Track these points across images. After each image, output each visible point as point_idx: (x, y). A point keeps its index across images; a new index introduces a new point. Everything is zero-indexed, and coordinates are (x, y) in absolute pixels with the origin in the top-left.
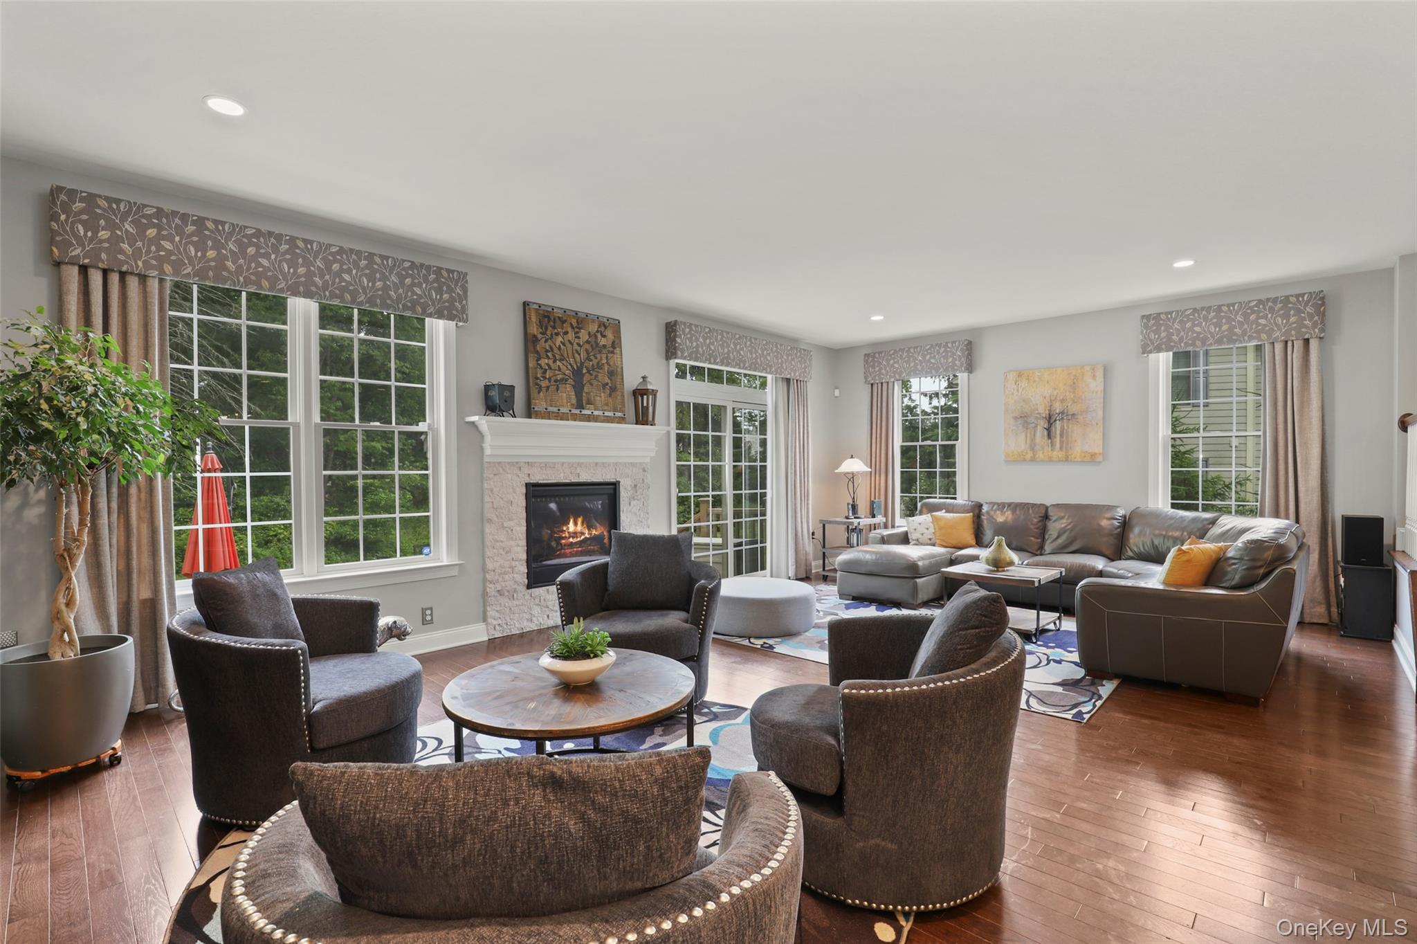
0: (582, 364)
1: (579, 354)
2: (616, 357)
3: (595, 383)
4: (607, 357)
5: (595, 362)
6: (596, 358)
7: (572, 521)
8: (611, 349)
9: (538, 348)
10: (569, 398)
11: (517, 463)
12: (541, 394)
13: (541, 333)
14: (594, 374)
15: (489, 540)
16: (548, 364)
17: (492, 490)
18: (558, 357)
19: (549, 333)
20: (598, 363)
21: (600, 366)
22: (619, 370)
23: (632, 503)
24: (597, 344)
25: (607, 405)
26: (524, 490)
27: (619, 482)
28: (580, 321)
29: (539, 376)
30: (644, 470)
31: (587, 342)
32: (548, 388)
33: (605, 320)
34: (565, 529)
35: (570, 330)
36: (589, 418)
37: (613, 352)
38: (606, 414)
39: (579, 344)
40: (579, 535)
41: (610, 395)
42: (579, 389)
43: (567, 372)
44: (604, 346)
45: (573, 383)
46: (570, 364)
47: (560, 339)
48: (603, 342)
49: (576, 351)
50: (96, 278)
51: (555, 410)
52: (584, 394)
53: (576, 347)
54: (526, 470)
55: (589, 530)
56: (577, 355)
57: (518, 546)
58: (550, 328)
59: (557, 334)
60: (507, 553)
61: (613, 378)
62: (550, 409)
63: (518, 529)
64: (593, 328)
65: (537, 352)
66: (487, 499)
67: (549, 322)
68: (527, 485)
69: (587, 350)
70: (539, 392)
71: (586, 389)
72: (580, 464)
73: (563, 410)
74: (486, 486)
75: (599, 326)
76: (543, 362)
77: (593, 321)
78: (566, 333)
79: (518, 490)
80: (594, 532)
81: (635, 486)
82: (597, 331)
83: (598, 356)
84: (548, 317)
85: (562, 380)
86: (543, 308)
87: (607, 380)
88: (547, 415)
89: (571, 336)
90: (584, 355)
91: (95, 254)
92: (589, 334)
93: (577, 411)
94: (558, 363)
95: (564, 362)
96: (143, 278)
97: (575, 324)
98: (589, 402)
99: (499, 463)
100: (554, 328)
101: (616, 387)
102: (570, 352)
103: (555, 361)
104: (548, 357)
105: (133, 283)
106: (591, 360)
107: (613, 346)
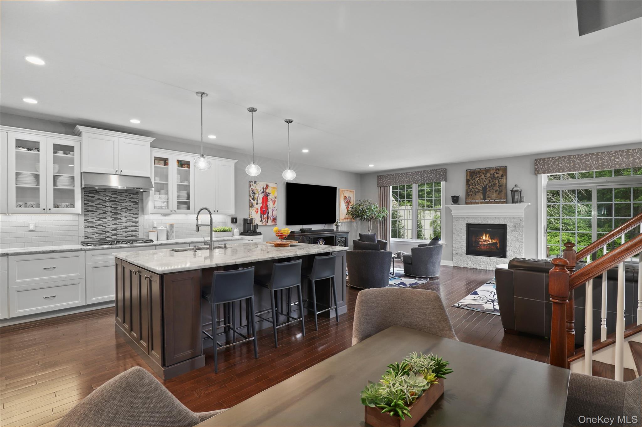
0: (487, 185)
1: (486, 182)
2: (503, 181)
3: (492, 190)
4: (498, 181)
5: (492, 183)
6: (493, 182)
7: (484, 235)
8: (501, 177)
9: (469, 183)
10: (480, 197)
11: (464, 217)
12: (469, 197)
13: (471, 178)
14: (492, 187)
15: (454, 239)
16: (472, 187)
17: (455, 225)
18: (476, 184)
19: (474, 177)
20: (494, 184)
21: (495, 184)
22: (504, 184)
23: (513, 232)
24: (494, 177)
25: (497, 197)
26: (466, 225)
27: (506, 224)
28: (487, 171)
29: (469, 191)
30: (521, 220)
31: (490, 177)
32: (472, 195)
33: (499, 168)
34: (481, 238)
35: (482, 175)
36: (488, 203)
37: (501, 178)
38: (496, 201)
39: (486, 179)
40: (487, 241)
41: (499, 194)
42: (484, 193)
43: (480, 189)
44: (498, 177)
45: (482, 192)
46: (481, 186)
47: (478, 178)
48: (496, 175)
49: (485, 181)
50: (382, 188)
51: (474, 201)
52: (486, 195)
53: (484, 180)
54: (467, 219)
55: (491, 240)
56: (485, 183)
57: (463, 242)
58: (474, 176)
59: (477, 177)
60: (460, 243)
61: (501, 188)
62: (472, 201)
63: (464, 237)
64: (492, 172)
65: (469, 185)
66: (454, 227)
67: (474, 174)
68: (467, 224)
69: (489, 180)
70: (468, 196)
71: (487, 193)
72: (488, 218)
73: (477, 201)
74: (454, 224)
75: (496, 170)
76: (471, 187)
77: (493, 169)
78: (481, 176)
79: (464, 225)
80: (493, 241)
81: (515, 226)
82: (495, 172)
83: (494, 181)
84: (474, 173)
85: (477, 191)
86: (472, 170)
87: (497, 188)
88: (471, 203)
89: (483, 176)
90: (487, 182)
91: (381, 185)
92: (491, 174)
93: (483, 201)
94: (476, 186)
95: (479, 186)
96: (387, 187)
97: (484, 172)
98: (489, 197)
99: (458, 218)
100: (476, 175)
101: (502, 191)
102: (482, 182)
103: (475, 186)
104: (473, 185)
105: (386, 188)
106: (491, 183)
107: (502, 176)
